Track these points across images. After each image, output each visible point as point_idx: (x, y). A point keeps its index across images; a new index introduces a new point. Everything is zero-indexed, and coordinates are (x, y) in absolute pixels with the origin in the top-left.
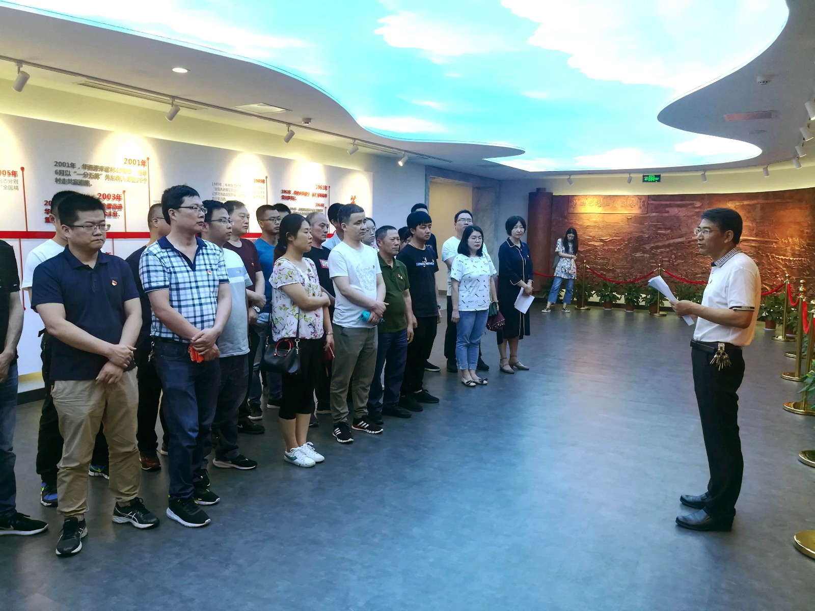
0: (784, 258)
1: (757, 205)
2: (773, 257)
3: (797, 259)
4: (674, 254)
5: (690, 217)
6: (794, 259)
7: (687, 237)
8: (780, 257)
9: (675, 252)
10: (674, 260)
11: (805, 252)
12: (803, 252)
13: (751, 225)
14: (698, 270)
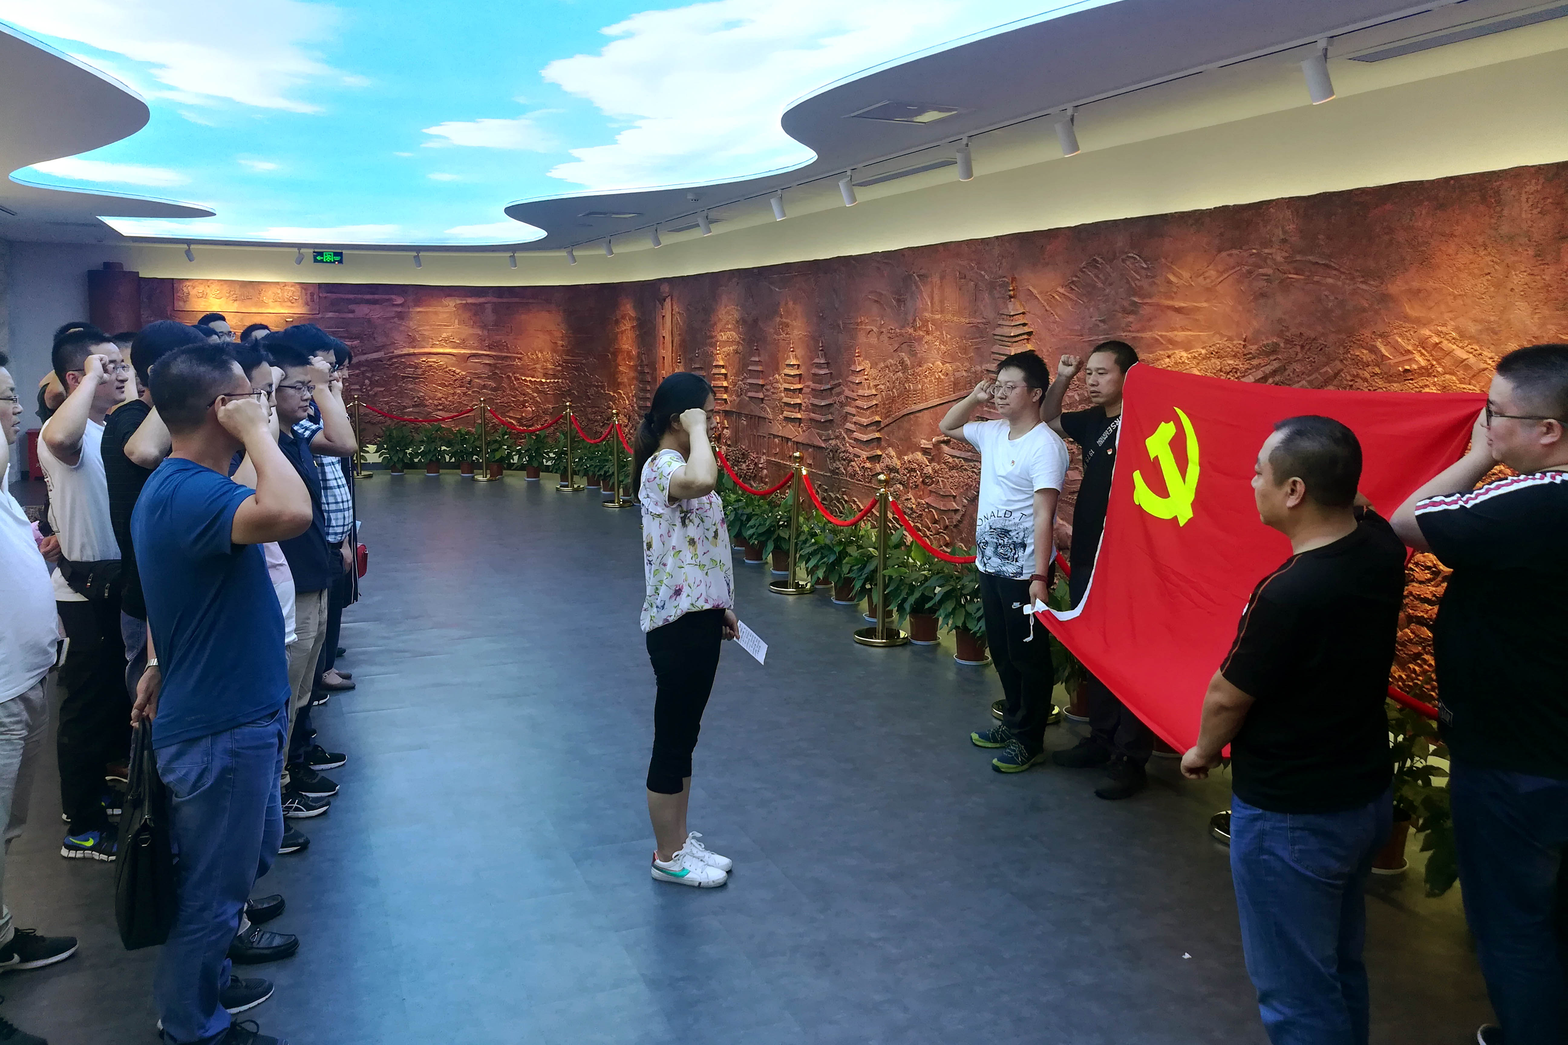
0: (533, 380)
1: (486, 305)
2: (517, 379)
3: (552, 381)
4: (368, 378)
5: (387, 319)
6: (548, 381)
7: (386, 351)
8: (528, 379)
9: (369, 375)
10: (369, 388)
11: (562, 371)
12: (558, 371)
13: (480, 333)
14: (406, 402)
